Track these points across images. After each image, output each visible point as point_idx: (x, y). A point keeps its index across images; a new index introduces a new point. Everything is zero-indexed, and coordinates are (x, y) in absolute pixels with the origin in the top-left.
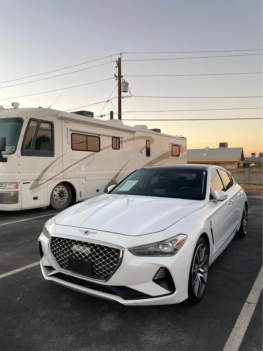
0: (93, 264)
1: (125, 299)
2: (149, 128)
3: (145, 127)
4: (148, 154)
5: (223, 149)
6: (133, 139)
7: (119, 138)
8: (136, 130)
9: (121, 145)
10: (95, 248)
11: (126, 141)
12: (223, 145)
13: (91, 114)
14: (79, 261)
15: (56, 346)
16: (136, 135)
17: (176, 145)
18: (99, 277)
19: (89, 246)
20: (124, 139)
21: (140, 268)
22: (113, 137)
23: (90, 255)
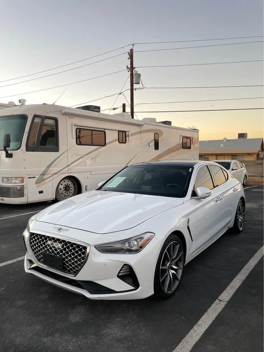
0: (64, 259)
1: (91, 293)
2: (157, 121)
3: (154, 119)
4: (157, 147)
5: (242, 140)
6: (141, 132)
7: (125, 132)
8: (143, 124)
9: (127, 138)
10: (66, 244)
11: (132, 135)
12: (242, 136)
13: (97, 109)
14: (52, 256)
15: (23, 334)
16: (143, 128)
17: (187, 138)
18: (69, 272)
19: (61, 243)
20: (130, 133)
21: (105, 265)
22: (119, 131)
23: (61, 251)
